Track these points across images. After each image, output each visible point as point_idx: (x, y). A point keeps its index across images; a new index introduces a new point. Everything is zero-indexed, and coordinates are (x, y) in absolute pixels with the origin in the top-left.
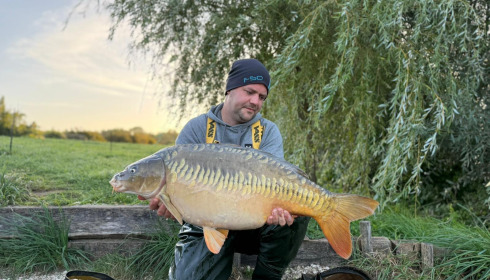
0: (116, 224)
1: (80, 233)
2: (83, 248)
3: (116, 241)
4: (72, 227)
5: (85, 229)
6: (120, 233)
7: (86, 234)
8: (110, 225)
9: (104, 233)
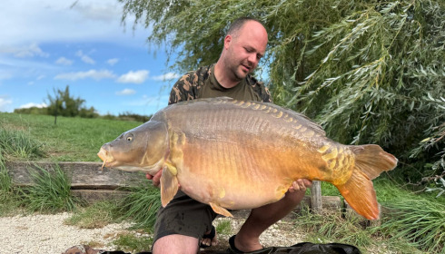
0: (106, 177)
1: (79, 184)
2: (80, 196)
3: (105, 191)
4: (73, 179)
5: (82, 180)
6: (109, 184)
7: (83, 184)
8: (101, 178)
9: (96, 184)
